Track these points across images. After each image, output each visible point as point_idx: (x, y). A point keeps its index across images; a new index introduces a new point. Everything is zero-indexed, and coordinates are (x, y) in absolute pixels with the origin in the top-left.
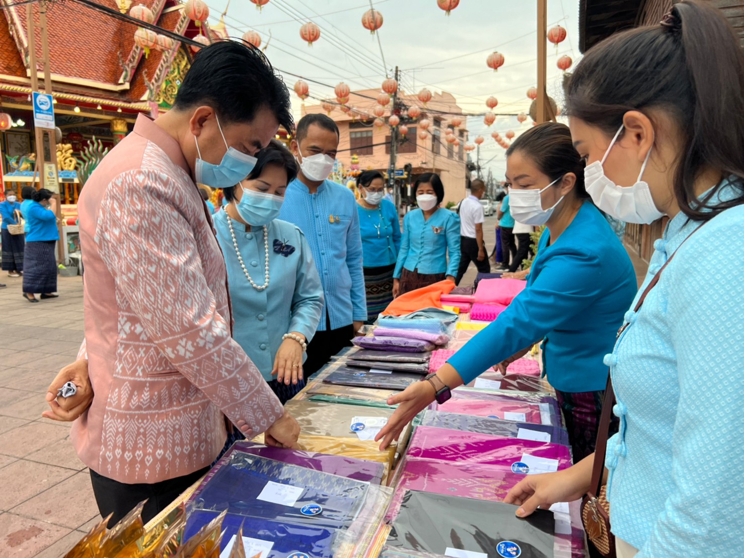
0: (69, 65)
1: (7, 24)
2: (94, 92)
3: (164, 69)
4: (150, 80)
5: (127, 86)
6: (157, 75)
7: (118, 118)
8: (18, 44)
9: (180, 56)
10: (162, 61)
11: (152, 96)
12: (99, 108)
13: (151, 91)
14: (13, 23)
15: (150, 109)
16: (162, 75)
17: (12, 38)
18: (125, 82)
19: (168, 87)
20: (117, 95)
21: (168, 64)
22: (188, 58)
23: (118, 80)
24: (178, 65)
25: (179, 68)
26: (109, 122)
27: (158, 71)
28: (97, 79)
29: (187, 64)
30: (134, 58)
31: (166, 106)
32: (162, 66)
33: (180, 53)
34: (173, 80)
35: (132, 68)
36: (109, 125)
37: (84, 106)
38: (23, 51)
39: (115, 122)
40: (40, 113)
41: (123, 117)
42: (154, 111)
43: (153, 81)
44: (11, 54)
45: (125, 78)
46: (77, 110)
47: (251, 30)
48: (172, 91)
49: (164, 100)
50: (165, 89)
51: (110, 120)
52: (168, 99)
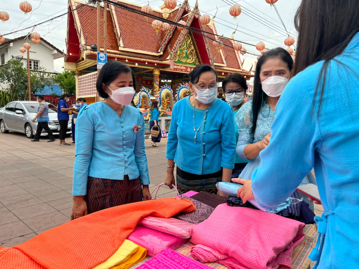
0: (137, 44)
1: (113, 28)
2: (147, 57)
3: (178, 44)
4: (171, 50)
5: (162, 53)
6: (175, 47)
7: (156, 68)
8: (116, 36)
9: (188, 38)
10: (177, 40)
11: (171, 57)
12: (147, 63)
13: (171, 55)
14: (116, 27)
15: (170, 63)
16: (177, 47)
17: (115, 33)
18: (161, 51)
19: (180, 53)
20: (158, 58)
21: (181, 42)
22: (191, 39)
23: (158, 50)
24: (187, 42)
25: (187, 44)
26: (152, 70)
27: (175, 45)
28: (149, 50)
29: (191, 41)
30: (166, 40)
31: (179, 62)
32: (177, 42)
33: (188, 36)
34: (184, 49)
35: (165, 44)
36: (152, 72)
37: (140, 62)
38: (118, 39)
39: (154, 70)
40: (100, 62)
41: (159, 68)
42: (172, 64)
43: (173, 50)
44: (114, 41)
45: (161, 50)
46: (137, 64)
47: (205, 14)
48: (183, 55)
49: (178, 59)
50: (179, 54)
51: (153, 69)
52: (180, 59)
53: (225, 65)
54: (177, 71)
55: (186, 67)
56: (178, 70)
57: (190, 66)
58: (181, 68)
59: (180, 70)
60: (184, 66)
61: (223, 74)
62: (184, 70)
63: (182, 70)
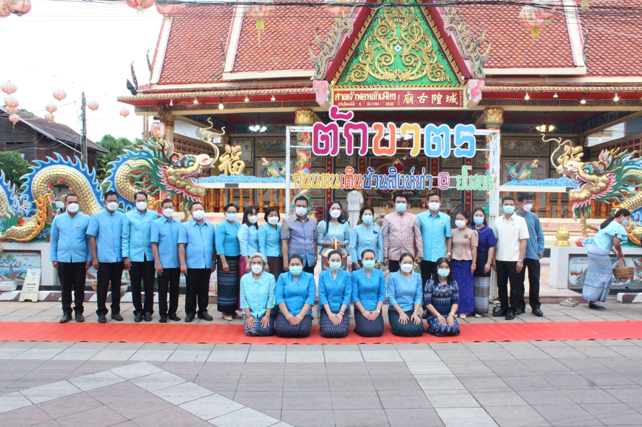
3: (340, 35)
11: (319, 73)
12: (273, 99)
16: (337, 43)
19: (378, 58)
24: (400, 24)
25: (400, 29)
31: (374, 83)
42: (321, 92)
48: (388, 60)
49: (370, 75)
50: (373, 60)
52: (378, 72)
53: (583, 71)
54: (366, 106)
55: (397, 92)
56: (368, 104)
57: (414, 89)
58: (380, 98)
59: (377, 104)
60: (391, 92)
61: (527, 98)
62: (392, 101)
63: (383, 103)
